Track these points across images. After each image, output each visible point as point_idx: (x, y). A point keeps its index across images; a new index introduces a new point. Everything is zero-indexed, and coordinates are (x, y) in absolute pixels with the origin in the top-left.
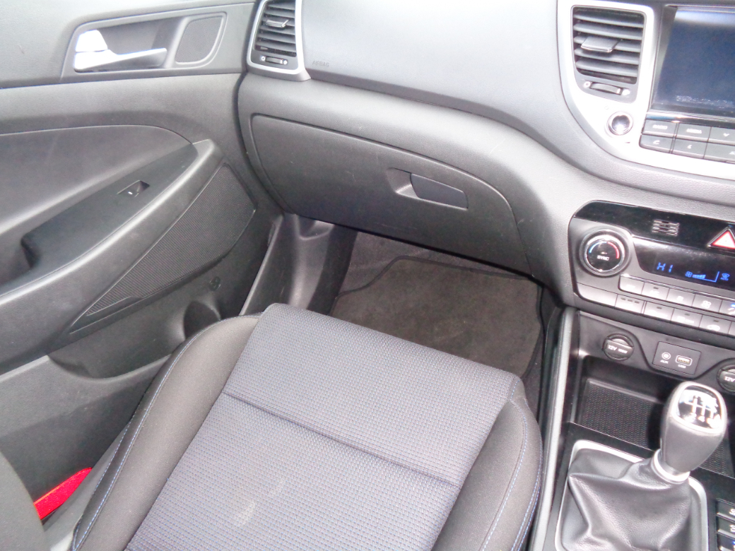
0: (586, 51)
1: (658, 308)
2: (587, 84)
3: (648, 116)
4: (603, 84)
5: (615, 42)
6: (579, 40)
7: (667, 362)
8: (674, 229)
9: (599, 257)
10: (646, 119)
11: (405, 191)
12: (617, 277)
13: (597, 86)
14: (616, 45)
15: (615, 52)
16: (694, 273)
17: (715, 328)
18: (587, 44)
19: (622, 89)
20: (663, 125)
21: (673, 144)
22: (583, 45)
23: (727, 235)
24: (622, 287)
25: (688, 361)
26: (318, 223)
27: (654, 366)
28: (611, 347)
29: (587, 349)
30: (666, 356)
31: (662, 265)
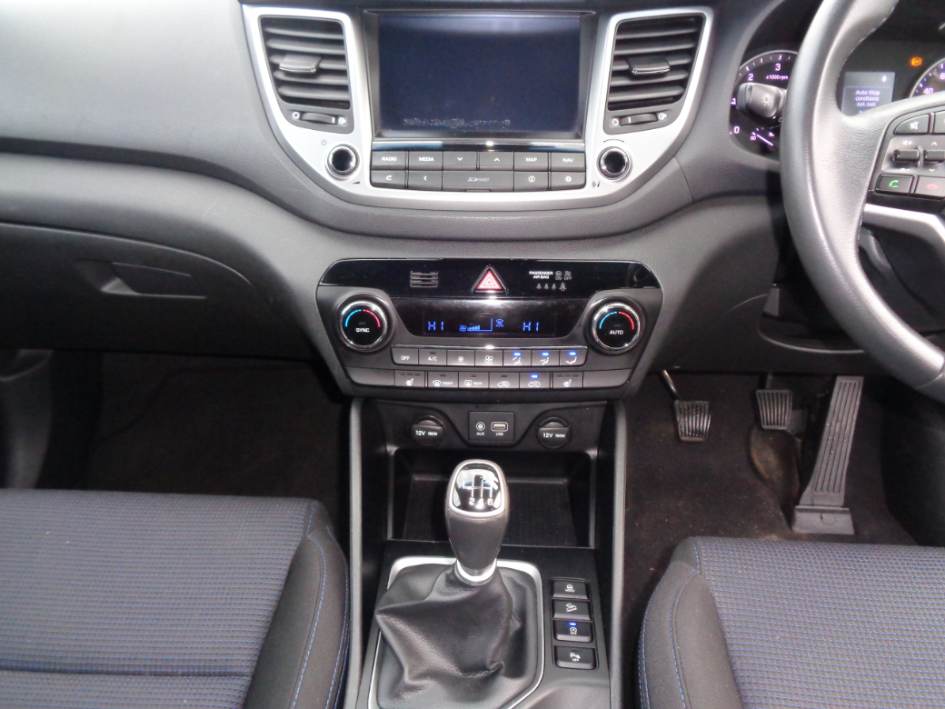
0: (288, 74)
1: (442, 376)
2: (296, 115)
3: (374, 148)
4: (313, 112)
5: (318, 59)
6: (276, 60)
7: (483, 434)
8: (434, 277)
9: (358, 330)
10: (372, 151)
11: (113, 287)
12: (388, 349)
13: (308, 116)
14: (320, 62)
15: (321, 72)
16: (468, 326)
17: (504, 384)
18: (287, 64)
19: (337, 117)
20: (392, 156)
21: (407, 177)
22: (281, 65)
23: (489, 275)
24: (397, 361)
25: (504, 425)
26: (23, 352)
27: (470, 442)
28: (420, 433)
29: (395, 443)
30: (480, 426)
31: (432, 324)
